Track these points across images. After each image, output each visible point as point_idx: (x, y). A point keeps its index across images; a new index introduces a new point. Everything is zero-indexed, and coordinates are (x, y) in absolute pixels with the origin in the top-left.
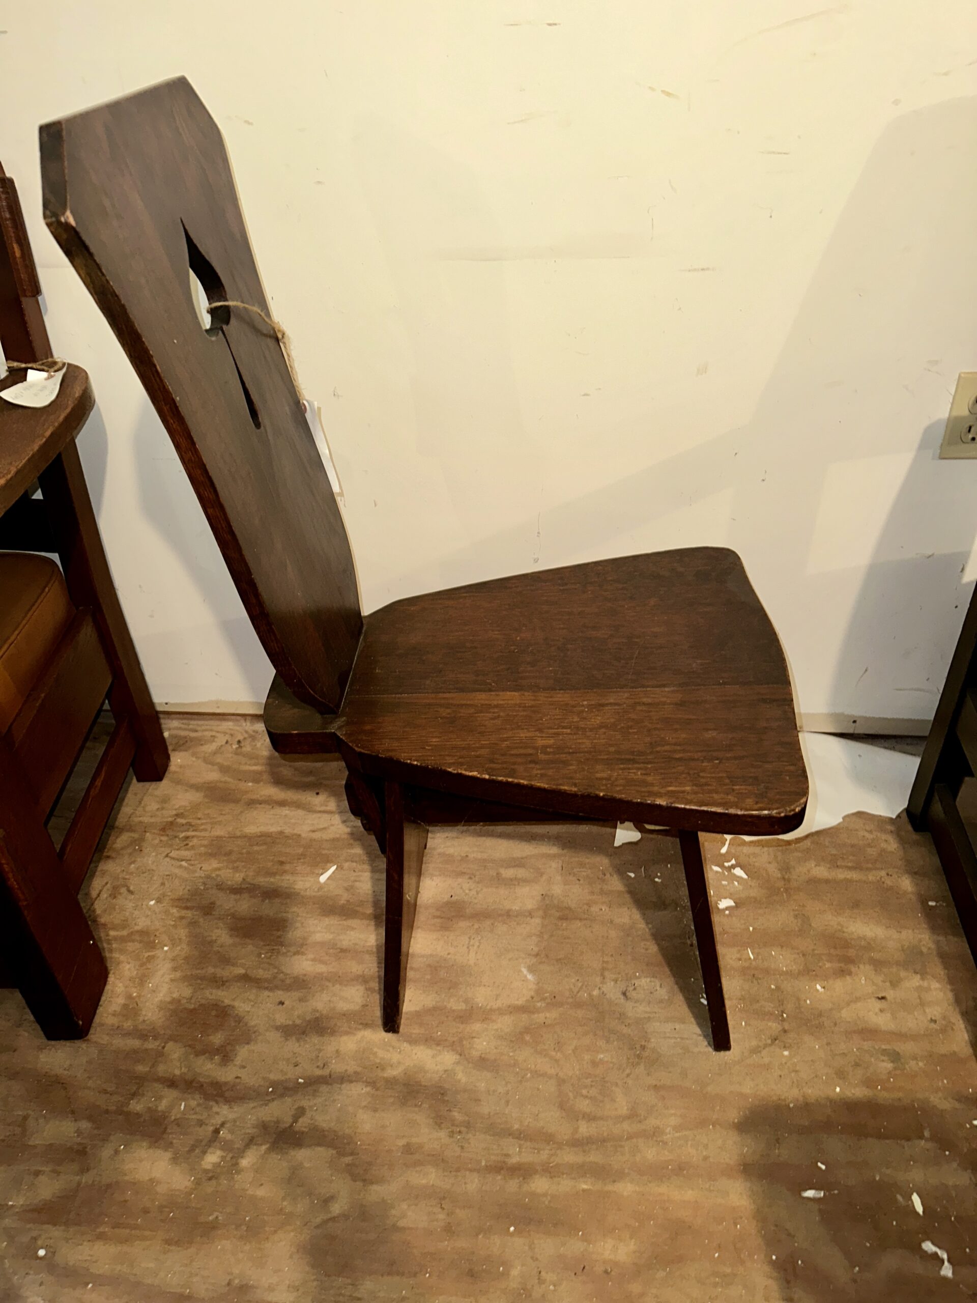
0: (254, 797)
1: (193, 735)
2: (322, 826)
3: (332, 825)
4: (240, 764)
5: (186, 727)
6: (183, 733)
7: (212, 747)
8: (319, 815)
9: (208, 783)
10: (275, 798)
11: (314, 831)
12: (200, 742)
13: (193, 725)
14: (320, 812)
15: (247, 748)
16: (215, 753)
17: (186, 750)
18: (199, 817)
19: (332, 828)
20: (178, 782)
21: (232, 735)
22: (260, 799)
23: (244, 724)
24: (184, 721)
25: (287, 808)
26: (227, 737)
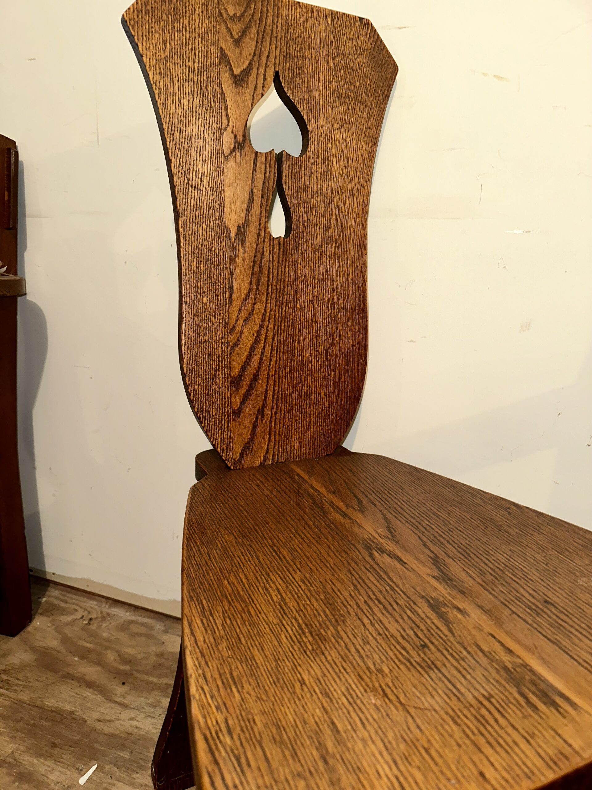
0: (71, 671)
1: (63, 605)
2: (108, 718)
3: (119, 720)
4: (80, 639)
5: (62, 598)
6: (56, 602)
7: (69, 618)
8: (113, 705)
9: (46, 649)
10: (87, 678)
11: (99, 721)
12: (63, 611)
13: (68, 597)
14: (116, 702)
15: (93, 627)
16: (67, 624)
17: (49, 617)
18: (19, 677)
19: (117, 722)
20: (25, 642)
21: (89, 612)
22: (76, 675)
23: (104, 606)
24: (63, 593)
25: (91, 690)
26: (85, 614)
